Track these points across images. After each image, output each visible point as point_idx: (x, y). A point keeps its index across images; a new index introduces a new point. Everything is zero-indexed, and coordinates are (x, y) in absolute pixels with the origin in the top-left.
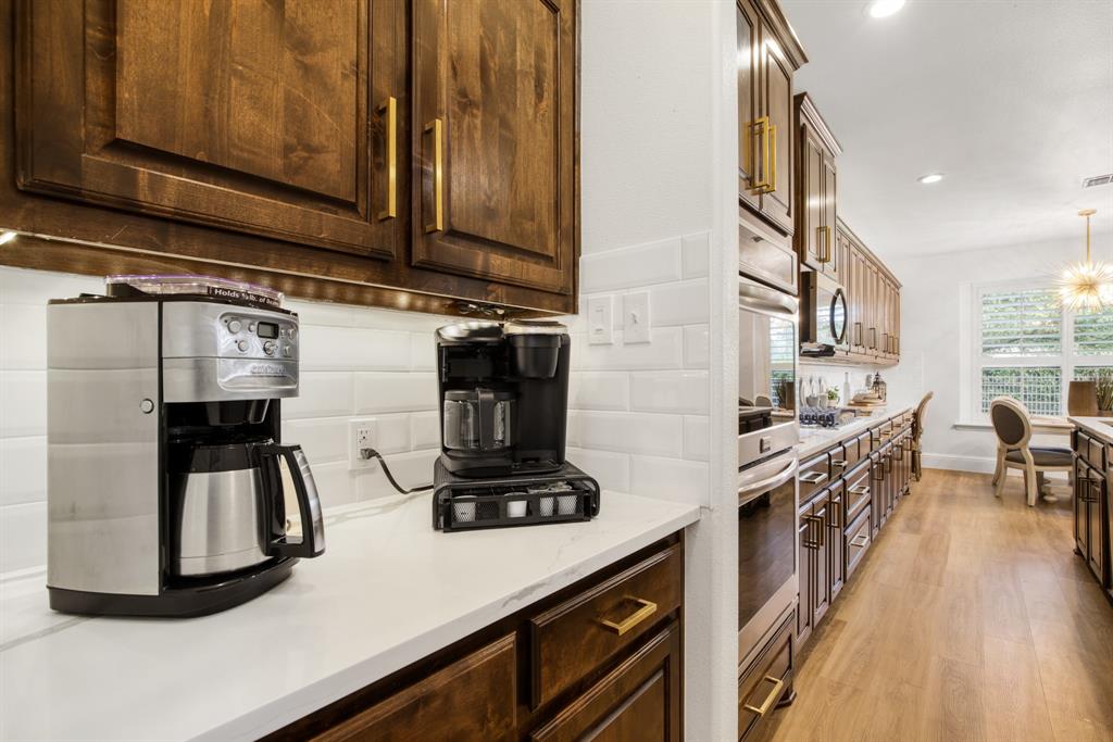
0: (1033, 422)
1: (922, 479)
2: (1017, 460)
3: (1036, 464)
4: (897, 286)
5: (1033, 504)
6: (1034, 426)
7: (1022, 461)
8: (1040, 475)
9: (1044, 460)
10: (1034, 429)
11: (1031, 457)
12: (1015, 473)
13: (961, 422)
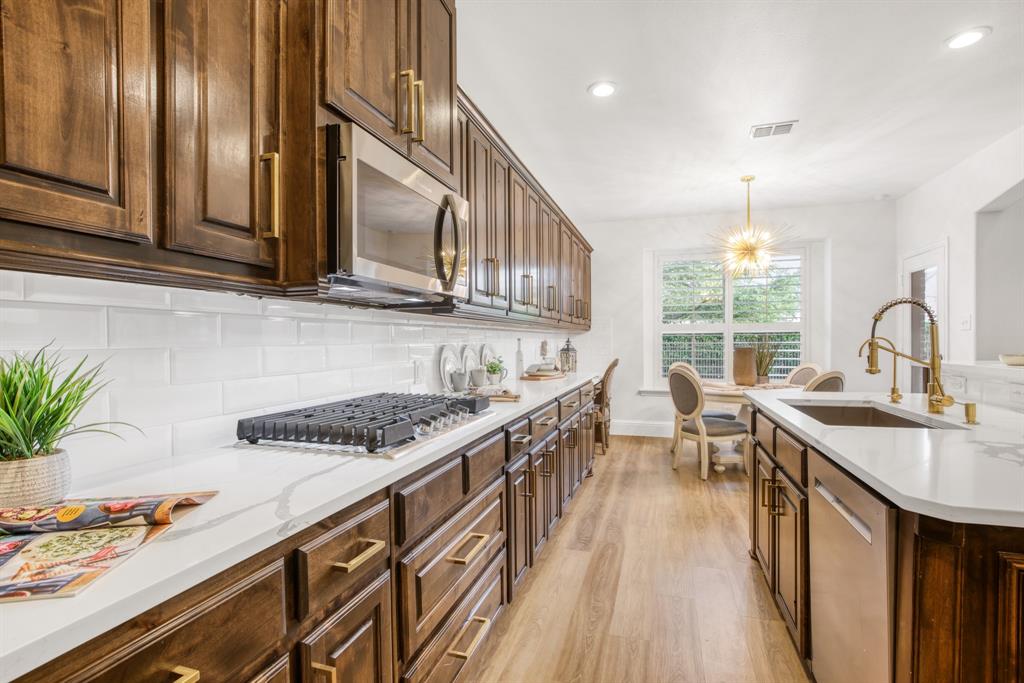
0: (706, 390)
1: (609, 451)
2: (692, 430)
3: (708, 435)
4: (589, 250)
5: (706, 478)
6: (707, 394)
7: (696, 432)
8: (711, 445)
9: (715, 430)
10: (707, 397)
11: (704, 428)
12: (689, 444)
13: (646, 387)
